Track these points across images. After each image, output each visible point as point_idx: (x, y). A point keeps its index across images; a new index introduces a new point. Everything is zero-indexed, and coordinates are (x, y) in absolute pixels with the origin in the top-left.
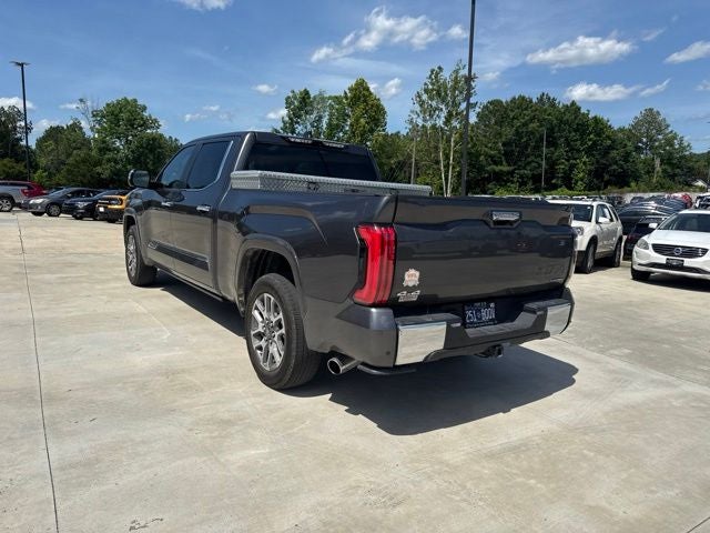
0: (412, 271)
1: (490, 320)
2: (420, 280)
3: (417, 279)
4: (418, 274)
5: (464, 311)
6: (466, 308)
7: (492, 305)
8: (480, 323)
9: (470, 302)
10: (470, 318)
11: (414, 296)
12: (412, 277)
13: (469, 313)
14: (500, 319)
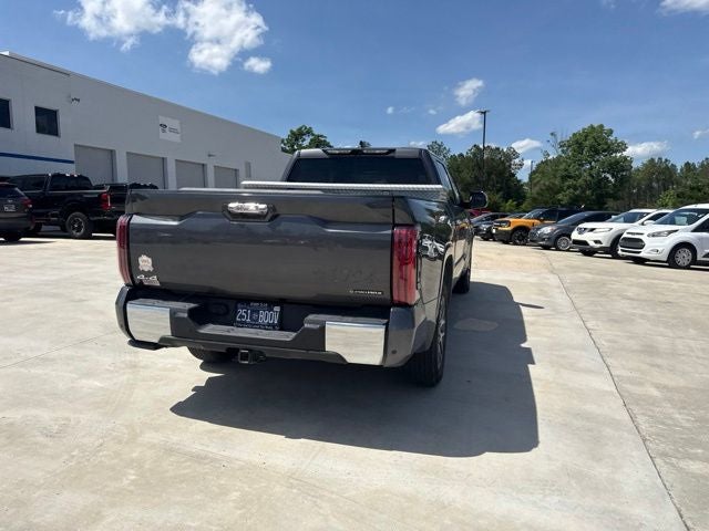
0: (144, 258)
1: (269, 325)
2: (153, 266)
3: (150, 264)
4: (150, 260)
5: (236, 308)
6: (239, 305)
7: (277, 309)
8: (254, 325)
9: (246, 300)
10: (242, 317)
11: (154, 281)
12: (145, 263)
13: (242, 312)
14: (282, 326)
